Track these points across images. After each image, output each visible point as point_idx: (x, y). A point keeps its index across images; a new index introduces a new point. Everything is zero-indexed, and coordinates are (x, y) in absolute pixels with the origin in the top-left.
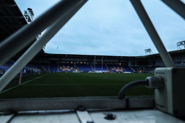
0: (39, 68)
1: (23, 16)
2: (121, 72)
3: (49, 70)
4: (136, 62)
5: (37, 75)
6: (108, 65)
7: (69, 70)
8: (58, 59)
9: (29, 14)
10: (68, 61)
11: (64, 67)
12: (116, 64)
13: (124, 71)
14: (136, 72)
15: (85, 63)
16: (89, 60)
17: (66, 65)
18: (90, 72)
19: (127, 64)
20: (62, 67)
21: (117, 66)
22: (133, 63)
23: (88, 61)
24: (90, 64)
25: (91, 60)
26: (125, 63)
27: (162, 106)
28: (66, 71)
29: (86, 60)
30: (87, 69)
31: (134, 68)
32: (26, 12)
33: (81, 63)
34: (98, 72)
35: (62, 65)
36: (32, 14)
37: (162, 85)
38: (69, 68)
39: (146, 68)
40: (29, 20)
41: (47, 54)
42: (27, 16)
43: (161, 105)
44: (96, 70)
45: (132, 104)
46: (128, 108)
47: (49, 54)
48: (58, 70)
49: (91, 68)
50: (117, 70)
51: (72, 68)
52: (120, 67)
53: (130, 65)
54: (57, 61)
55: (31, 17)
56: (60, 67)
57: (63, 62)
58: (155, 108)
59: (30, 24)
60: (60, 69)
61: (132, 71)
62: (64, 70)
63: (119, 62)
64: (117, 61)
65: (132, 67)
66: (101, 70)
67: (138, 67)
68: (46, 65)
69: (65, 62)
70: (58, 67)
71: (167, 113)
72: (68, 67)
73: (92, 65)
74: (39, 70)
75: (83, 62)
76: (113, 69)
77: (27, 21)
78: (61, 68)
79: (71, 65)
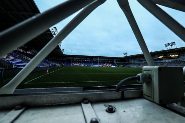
0: (60, 63)
1: (50, 31)
2: (110, 66)
3: (66, 65)
4: (119, 61)
5: (58, 67)
6: (102, 62)
7: (78, 65)
8: (72, 58)
9: (54, 30)
10: (78, 59)
12: (107, 61)
13: (111, 66)
14: (119, 67)
15: (88, 60)
16: (90, 59)
17: (76, 62)
18: (91, 66)
19: (113, 61)
21: (107, 63)
22: (117, 61)
24: (91, 61)
25: (92, 59)
27: (149, 97)
28: (76, 65)
30: (89, 64)
31: (117, 64)
32: (53, 29)
33: (86, 60)
34: (96, 66)
35: (74, 62)
36: (56, 30)
37: (150, 80)
38: (78, 64)
39: (124, 64)
40: (55, 34)
41: (65, 55)
42: (53, 31)
43: (148, 95)
44: (95, 65)
45: (126, 95)
46: (123, 99)
47: (66, 55)
48: (72, 64)
49: (92, 63)
50: (107, 65)
51: (80, 64)
52: (109, 63)
53: (115, 62)
54: (71, 59)
55: (55, 32)
57: (75, 60)
58: (142, 97)
59: (55, 37)
61: (116, 66)
62: (75, 65)
63: (109, 60)
64: (107, 59)
65: (116, 63)
66: (98, 65)
67: (120, 63)
68: (64, 62)
69: (76, 60)
71: (153, 102)
72: (78, 63)
73: (92, 61)
74: (60, 65)
75: (87, 60)
76: (105, 64)
77: (53, 34)
78: (73, 64)
79: (79, 62)
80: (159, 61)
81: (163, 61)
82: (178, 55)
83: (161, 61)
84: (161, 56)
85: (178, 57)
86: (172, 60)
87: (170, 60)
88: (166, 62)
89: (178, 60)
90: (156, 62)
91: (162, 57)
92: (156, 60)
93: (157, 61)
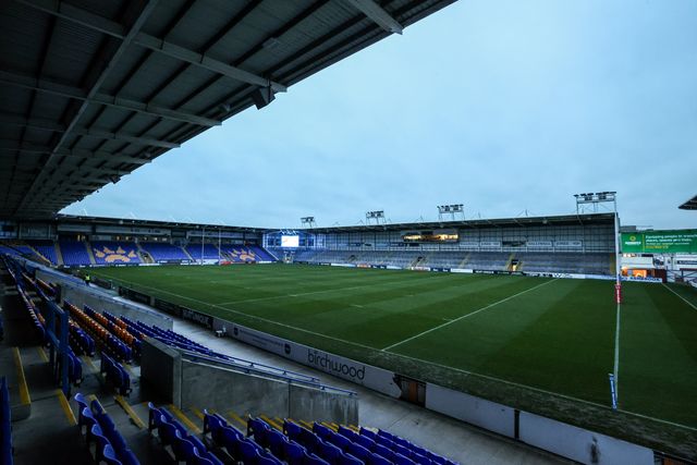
2: (253, 262)
3: (61, 262)
4: (277, 240)
6: (220, 246)
7: (127, 260)
8: (87, 229)
10: (118, 235)
11: (106, 250)
12: (237, 242)
13: (257, 258)
14: (281, 261)
15: (165, 240)
16: (174, 233)
17: (113, 246)
18: (185, 263)
20: (102, 250)
21: (239, 248)
22: (270, 242)
23: (173, 236)
24: (177, 243)
25: (180, 234)
26: (256, 240)
28: (117, 262)
29: (169, 233)
30: (175, 257)
35: (100, 245)
38: (126, 255)
39: (296, 252)
48: (92, 259)
50: (243, 257)
51: (132, 254)
52: (246, 249)
53: (265, 245)
54: (84, 234)
56: (94, 253)
57: (101, 238)
60: (96, 258)
61: (272, 258)
62: (109, 260)
63: (244, 239)
64: (239, 236)
65: (272, 249)
68: (43, 245)
69: (109, 238)
70: (89, 252)
72: (120, 251)
73: (184, 244)
75: (161, 237)
76: (233, 255)
78: (100, 254)
79: (127, 246)
80: (409, 248)
81: (419, 249)
82: (456, 237)
83: (415, 249)
84: (417, 234)
85: (458, 241)
86: (442, 247)
87: (436, 248)
88: (428, 253)
89: (456, 248)
90: (399, 249)
91: (416, 237)
92: (400, 244)
93: (403, 249)
